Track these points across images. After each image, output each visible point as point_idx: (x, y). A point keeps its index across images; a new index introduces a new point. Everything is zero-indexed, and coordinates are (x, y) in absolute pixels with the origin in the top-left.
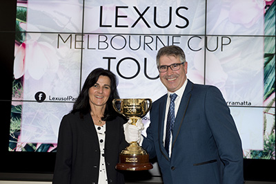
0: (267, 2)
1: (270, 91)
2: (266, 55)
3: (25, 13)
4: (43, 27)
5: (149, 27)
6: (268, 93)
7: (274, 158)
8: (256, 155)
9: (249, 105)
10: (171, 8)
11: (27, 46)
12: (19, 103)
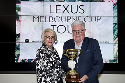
0: (114, 3)
1: (116, 37)
2: (114, 24)
3: (20, 8)
4: (27, 14)
5: (69, 13)
6: (115, 38)
7: (118, 62)
8: (111, 61)
9: (108, 43)
10: (77, 6)
11: (21, 21)
12: (19, 44)
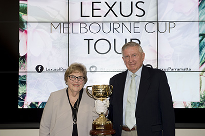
1: (204, 60)
3: (26, 8)
4: (39, 18)
6: (202, 62)
8: (195, 105)
10: (132, 2)
11: (28, 32)
12: (24, 74)
